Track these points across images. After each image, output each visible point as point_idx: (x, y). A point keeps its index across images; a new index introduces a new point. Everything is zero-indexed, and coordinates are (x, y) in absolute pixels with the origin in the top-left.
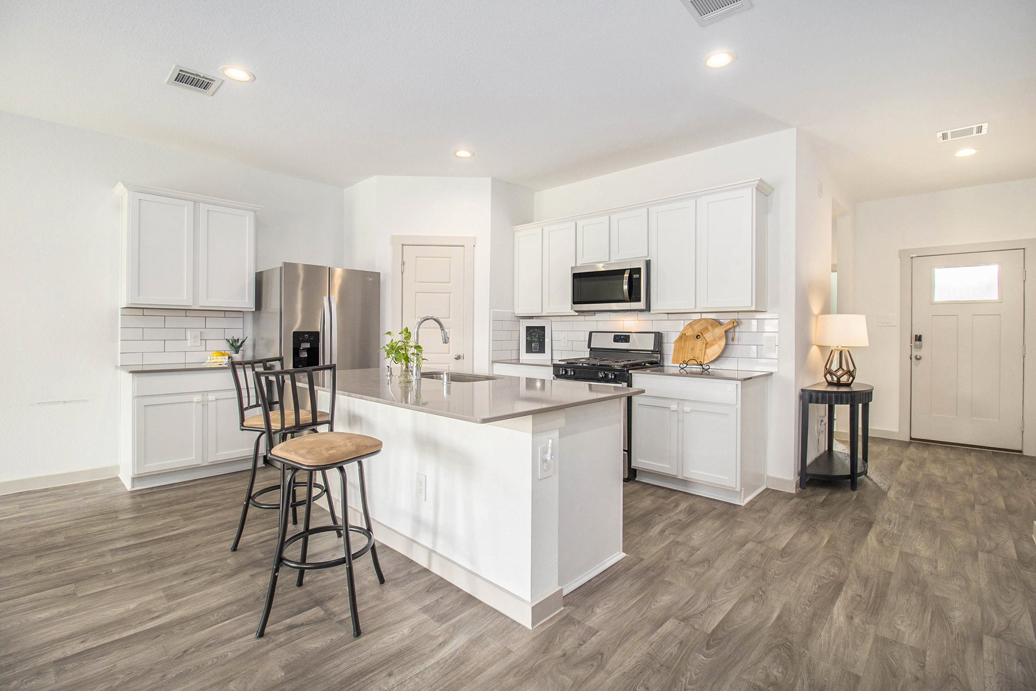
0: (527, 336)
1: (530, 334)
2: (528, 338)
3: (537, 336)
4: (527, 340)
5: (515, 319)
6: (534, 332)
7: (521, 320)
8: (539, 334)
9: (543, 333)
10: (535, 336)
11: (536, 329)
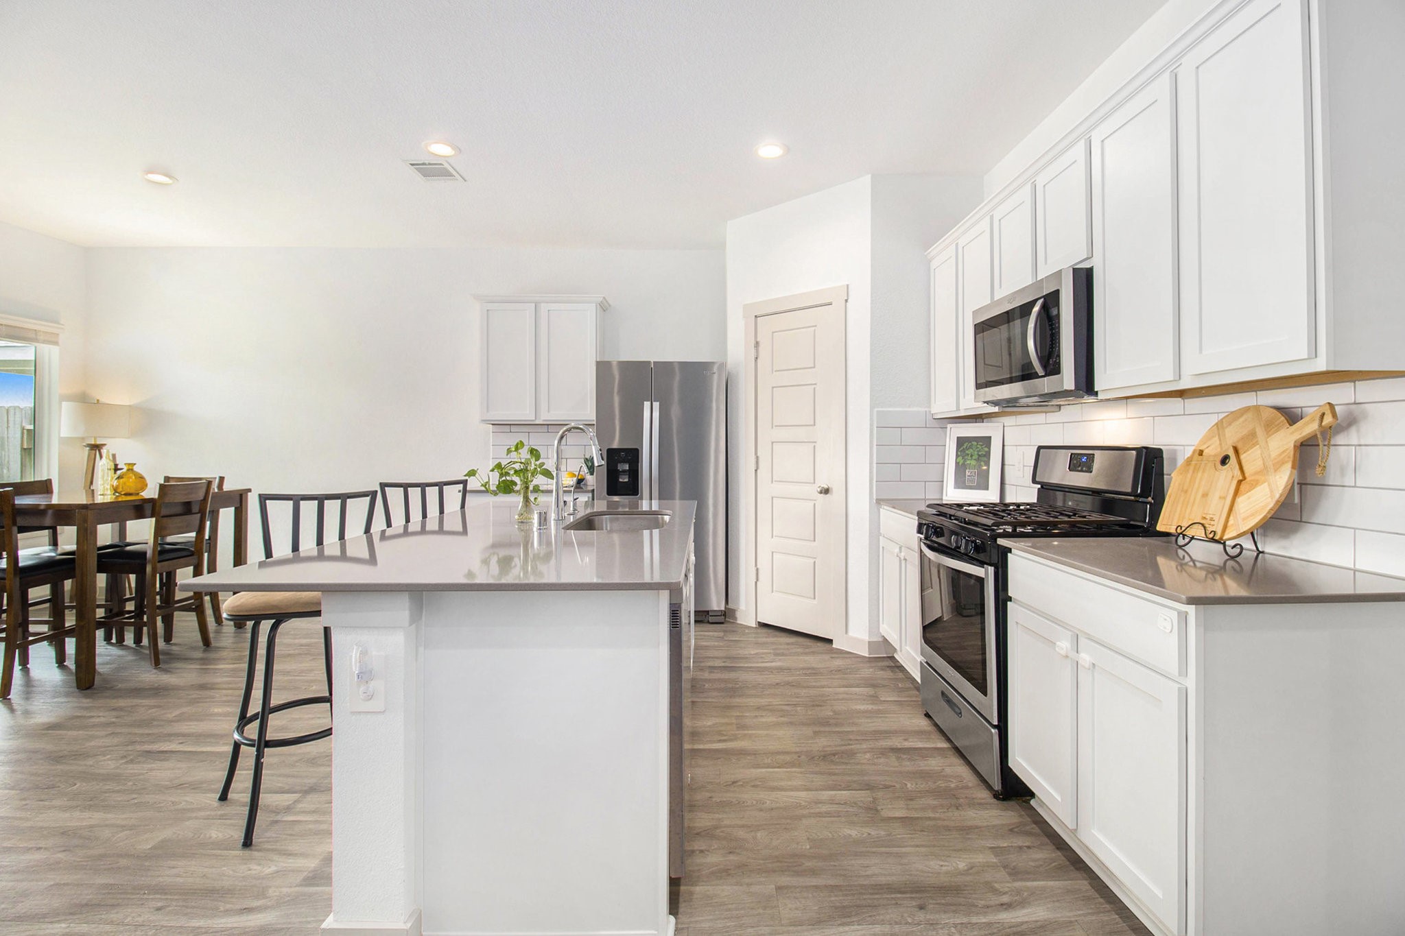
0: (957, 456)
1: (963, 451)
2: (960, 458)
3: (975, 457)
4: (957, 463)
5: (935, 424)
6: (971, 447)
7: (949, 426)
8: (980, 451)
9: (986, 449)
10: (972, 456)
11: (975, 443)
